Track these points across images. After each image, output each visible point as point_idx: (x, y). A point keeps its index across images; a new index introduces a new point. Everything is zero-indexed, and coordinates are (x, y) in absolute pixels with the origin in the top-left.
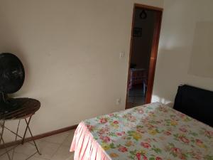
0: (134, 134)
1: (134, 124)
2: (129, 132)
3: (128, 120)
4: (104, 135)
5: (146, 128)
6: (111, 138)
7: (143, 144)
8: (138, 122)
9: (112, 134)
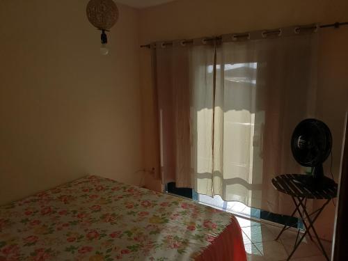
0: (161, 221)
1: (164, 234)
2: (167, 221)
3: (176, 238)
4: (191, 210)
5: (145, 233)
6: (182, 210)
7: (147, 214)
8: (160, 239)
9: (184, 213)
